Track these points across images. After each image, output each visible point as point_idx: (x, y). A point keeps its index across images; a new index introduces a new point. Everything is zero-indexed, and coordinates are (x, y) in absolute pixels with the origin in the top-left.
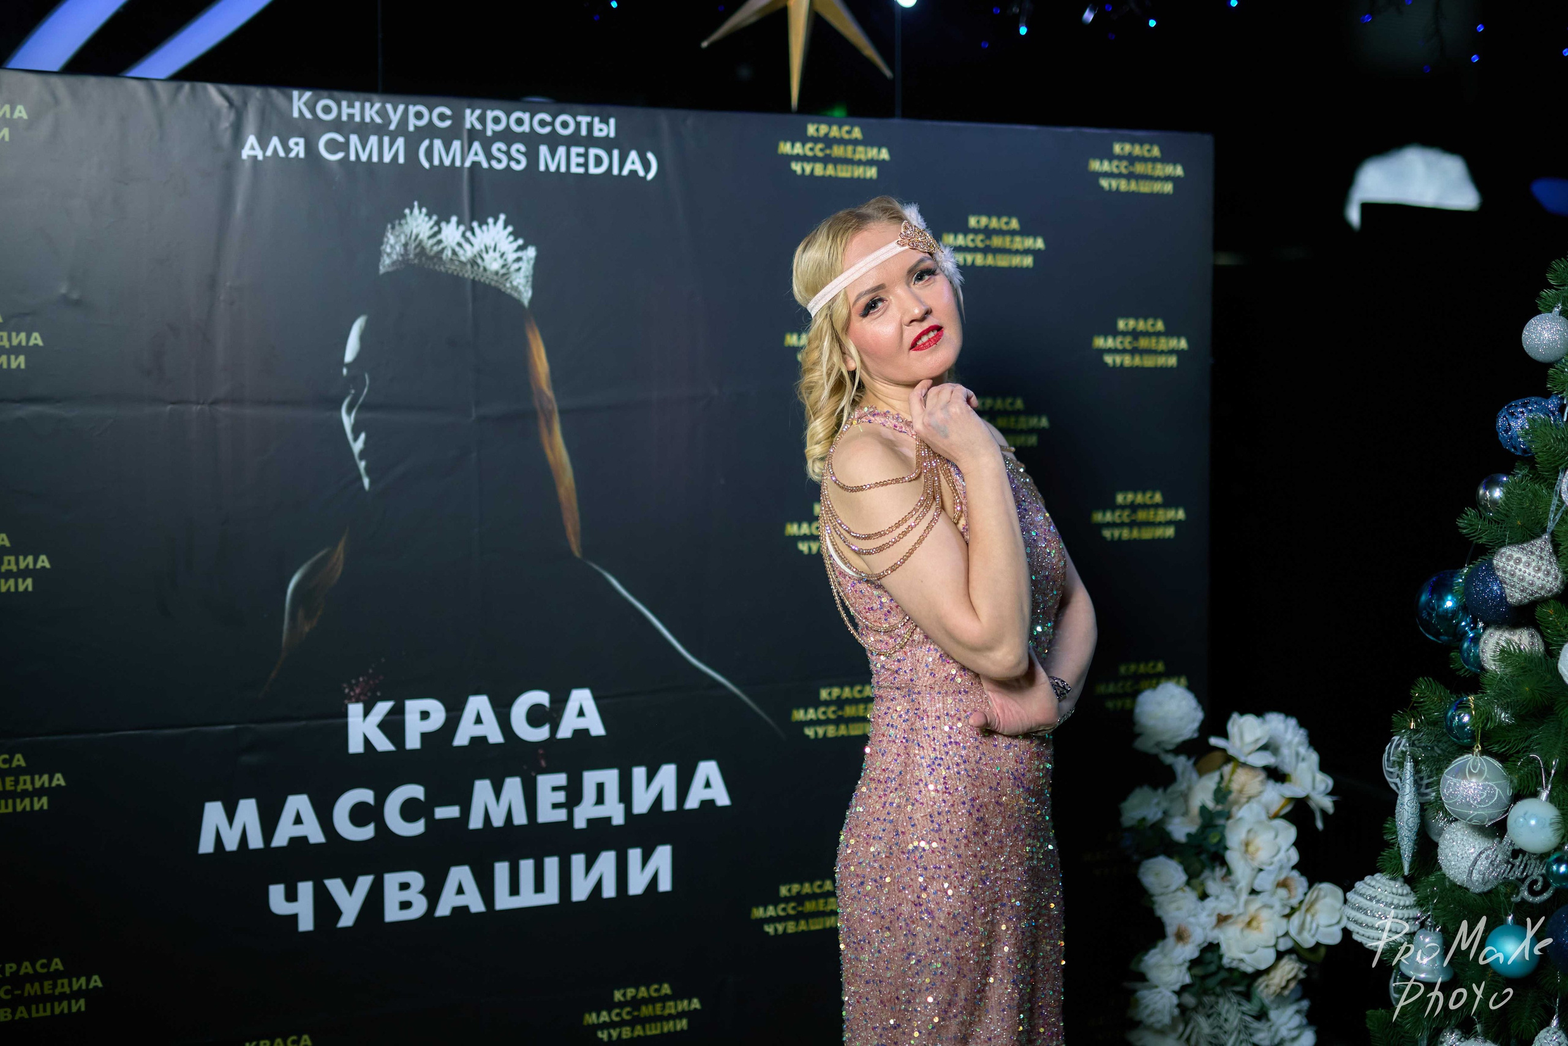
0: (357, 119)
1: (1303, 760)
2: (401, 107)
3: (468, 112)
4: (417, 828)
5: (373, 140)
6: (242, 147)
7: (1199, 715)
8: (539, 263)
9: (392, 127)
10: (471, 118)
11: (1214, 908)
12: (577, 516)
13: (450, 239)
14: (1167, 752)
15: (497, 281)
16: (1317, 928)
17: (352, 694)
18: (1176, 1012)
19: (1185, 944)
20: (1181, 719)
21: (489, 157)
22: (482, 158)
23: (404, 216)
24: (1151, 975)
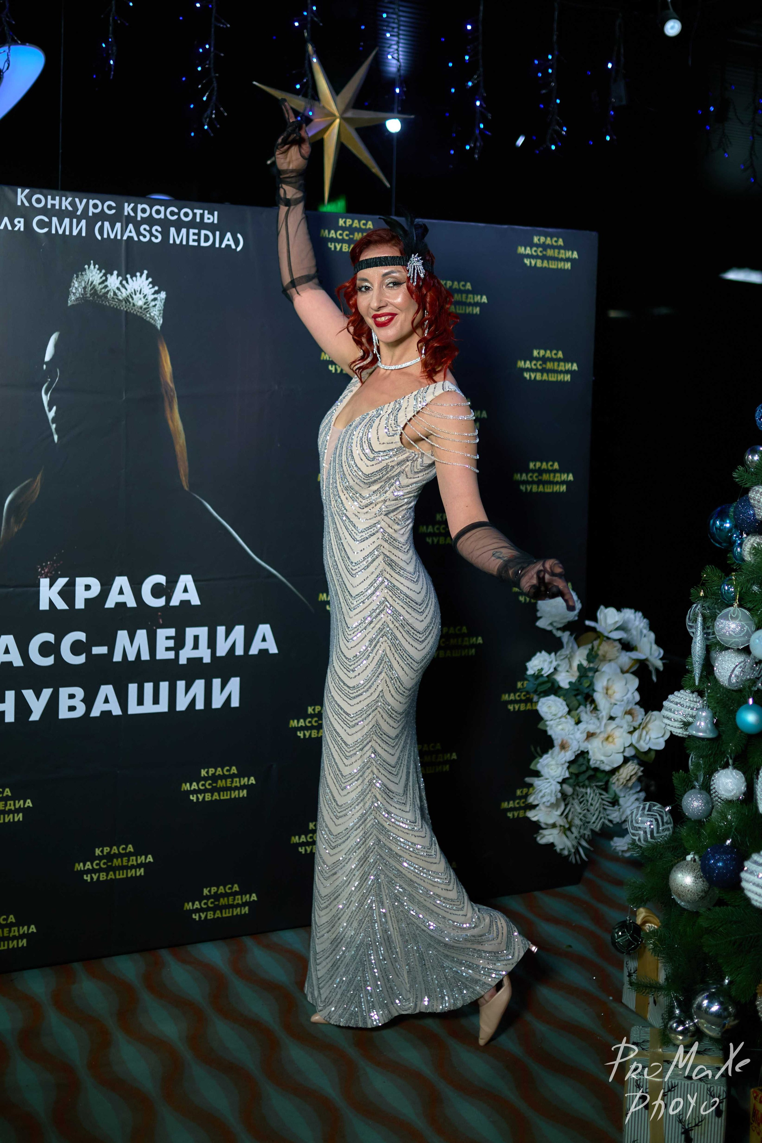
0: (57, 207)
1: (646, 637)
2: (85, 201)
3: (126, 205)
4: (81, 659)
5: (67, 221)
7: (581, 607)
9: (79, 213)
10: (128, 209)
11: (585, 729)
12: (187, 464)
13: (113, 285)
14: (559, 629)
15: (141, 313)
16: (650, 740)
17: (43, 572)
18: (559, 795)
19: (567, 751)
21: (139, 233)
22: (134, 234)
23: (85, 270)
24: (544, 771)
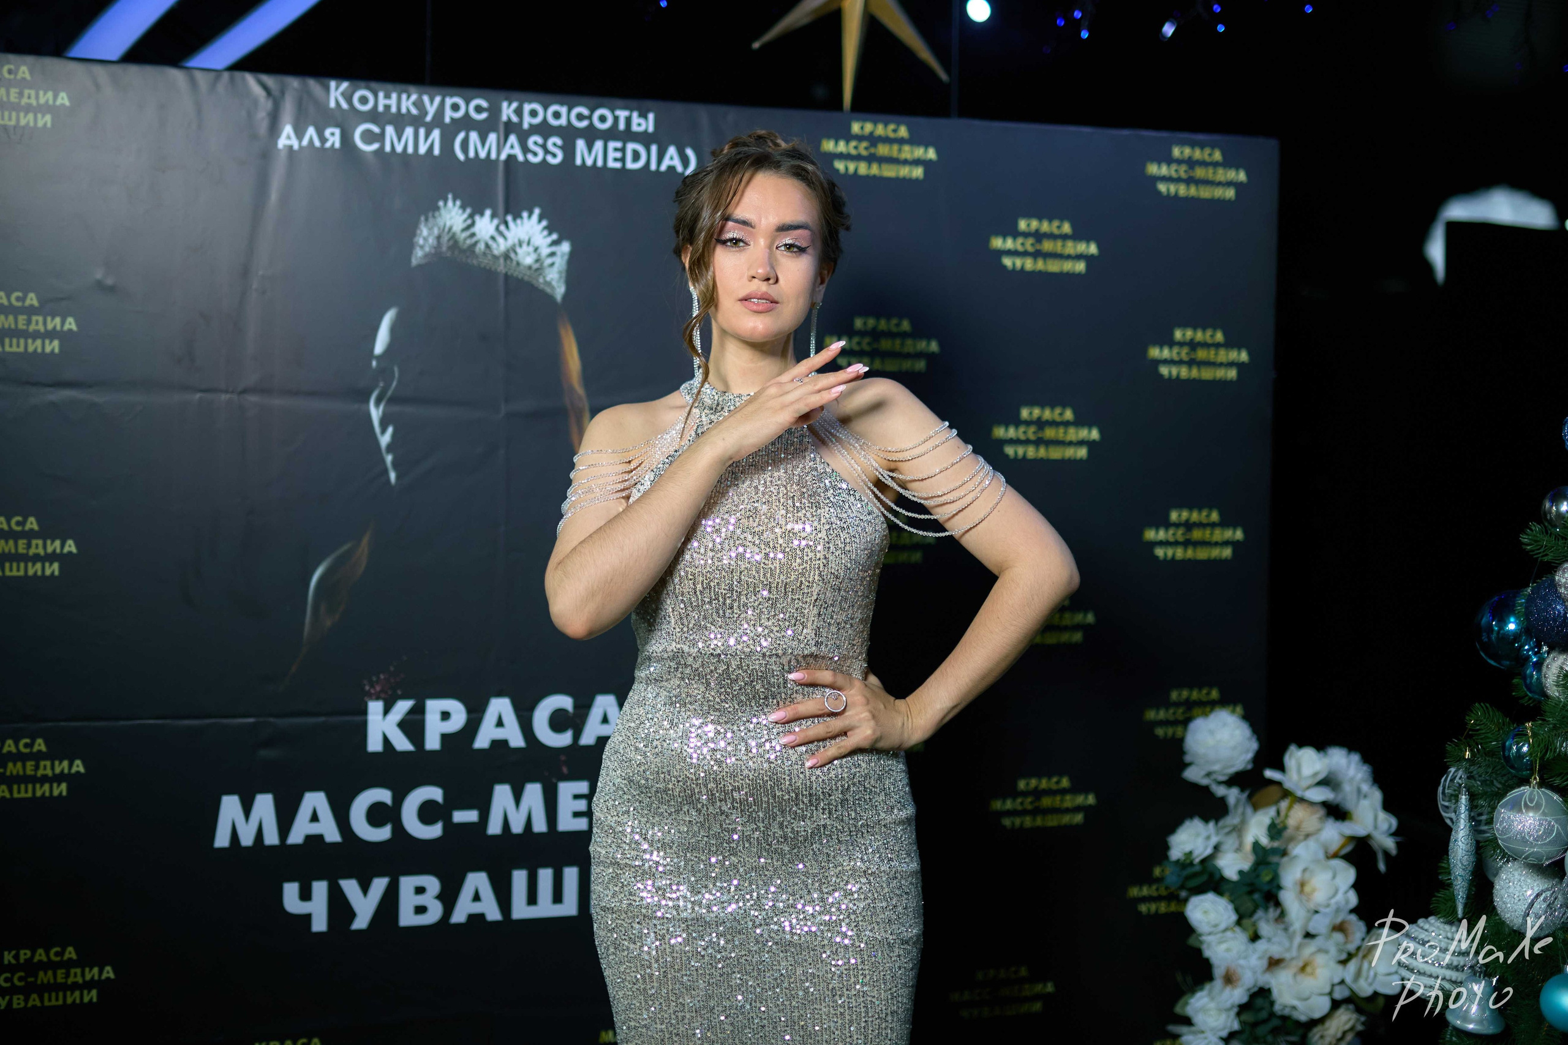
0: (394, 110)
1: (1365, 796)
2: (438, 99)
3: (505, 104)
4: (434, 831)
5: (409, 131)
6: (278, 136)
7: (1254, 746)
8: (573, 259)
9: (429, 118)
10: (508, 111)
11: (1266, 951)
13: (484, 232)
14: (1220, 783)
15: (530, 276)
16: (1376, 975)
17: (372, 691)
19: (1235, 987)
20: (1234, 748)
21: (525, 150)
22: (517, 152)
23: (438, 208)
24: (1199, 1019)
